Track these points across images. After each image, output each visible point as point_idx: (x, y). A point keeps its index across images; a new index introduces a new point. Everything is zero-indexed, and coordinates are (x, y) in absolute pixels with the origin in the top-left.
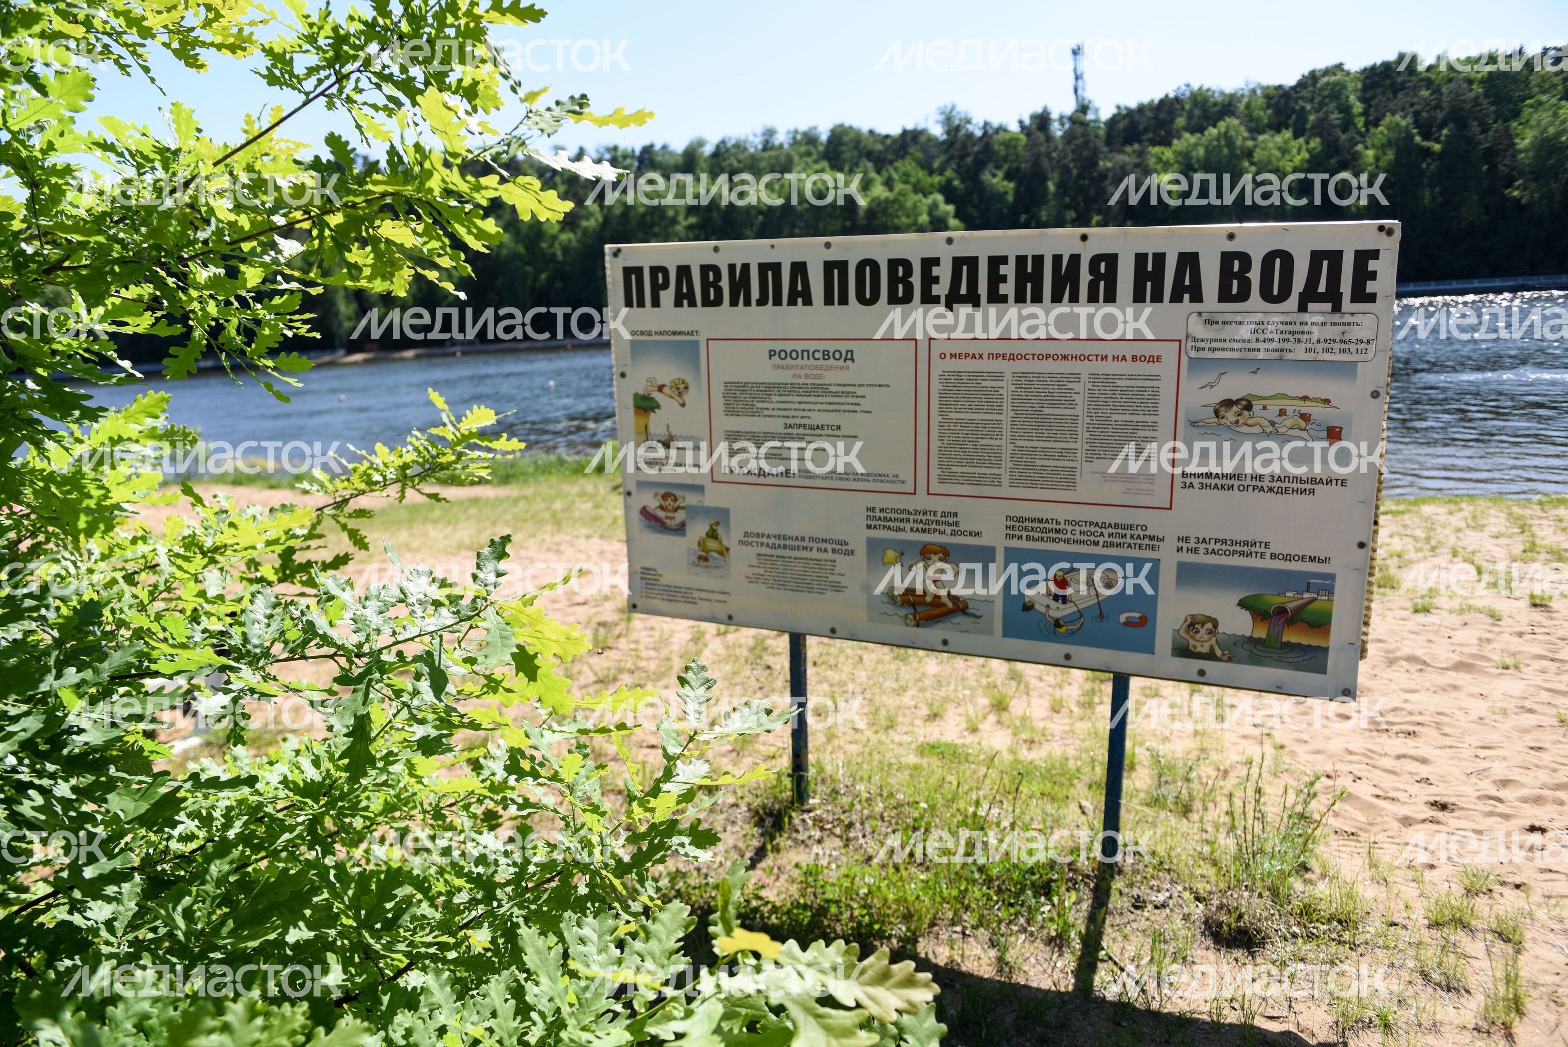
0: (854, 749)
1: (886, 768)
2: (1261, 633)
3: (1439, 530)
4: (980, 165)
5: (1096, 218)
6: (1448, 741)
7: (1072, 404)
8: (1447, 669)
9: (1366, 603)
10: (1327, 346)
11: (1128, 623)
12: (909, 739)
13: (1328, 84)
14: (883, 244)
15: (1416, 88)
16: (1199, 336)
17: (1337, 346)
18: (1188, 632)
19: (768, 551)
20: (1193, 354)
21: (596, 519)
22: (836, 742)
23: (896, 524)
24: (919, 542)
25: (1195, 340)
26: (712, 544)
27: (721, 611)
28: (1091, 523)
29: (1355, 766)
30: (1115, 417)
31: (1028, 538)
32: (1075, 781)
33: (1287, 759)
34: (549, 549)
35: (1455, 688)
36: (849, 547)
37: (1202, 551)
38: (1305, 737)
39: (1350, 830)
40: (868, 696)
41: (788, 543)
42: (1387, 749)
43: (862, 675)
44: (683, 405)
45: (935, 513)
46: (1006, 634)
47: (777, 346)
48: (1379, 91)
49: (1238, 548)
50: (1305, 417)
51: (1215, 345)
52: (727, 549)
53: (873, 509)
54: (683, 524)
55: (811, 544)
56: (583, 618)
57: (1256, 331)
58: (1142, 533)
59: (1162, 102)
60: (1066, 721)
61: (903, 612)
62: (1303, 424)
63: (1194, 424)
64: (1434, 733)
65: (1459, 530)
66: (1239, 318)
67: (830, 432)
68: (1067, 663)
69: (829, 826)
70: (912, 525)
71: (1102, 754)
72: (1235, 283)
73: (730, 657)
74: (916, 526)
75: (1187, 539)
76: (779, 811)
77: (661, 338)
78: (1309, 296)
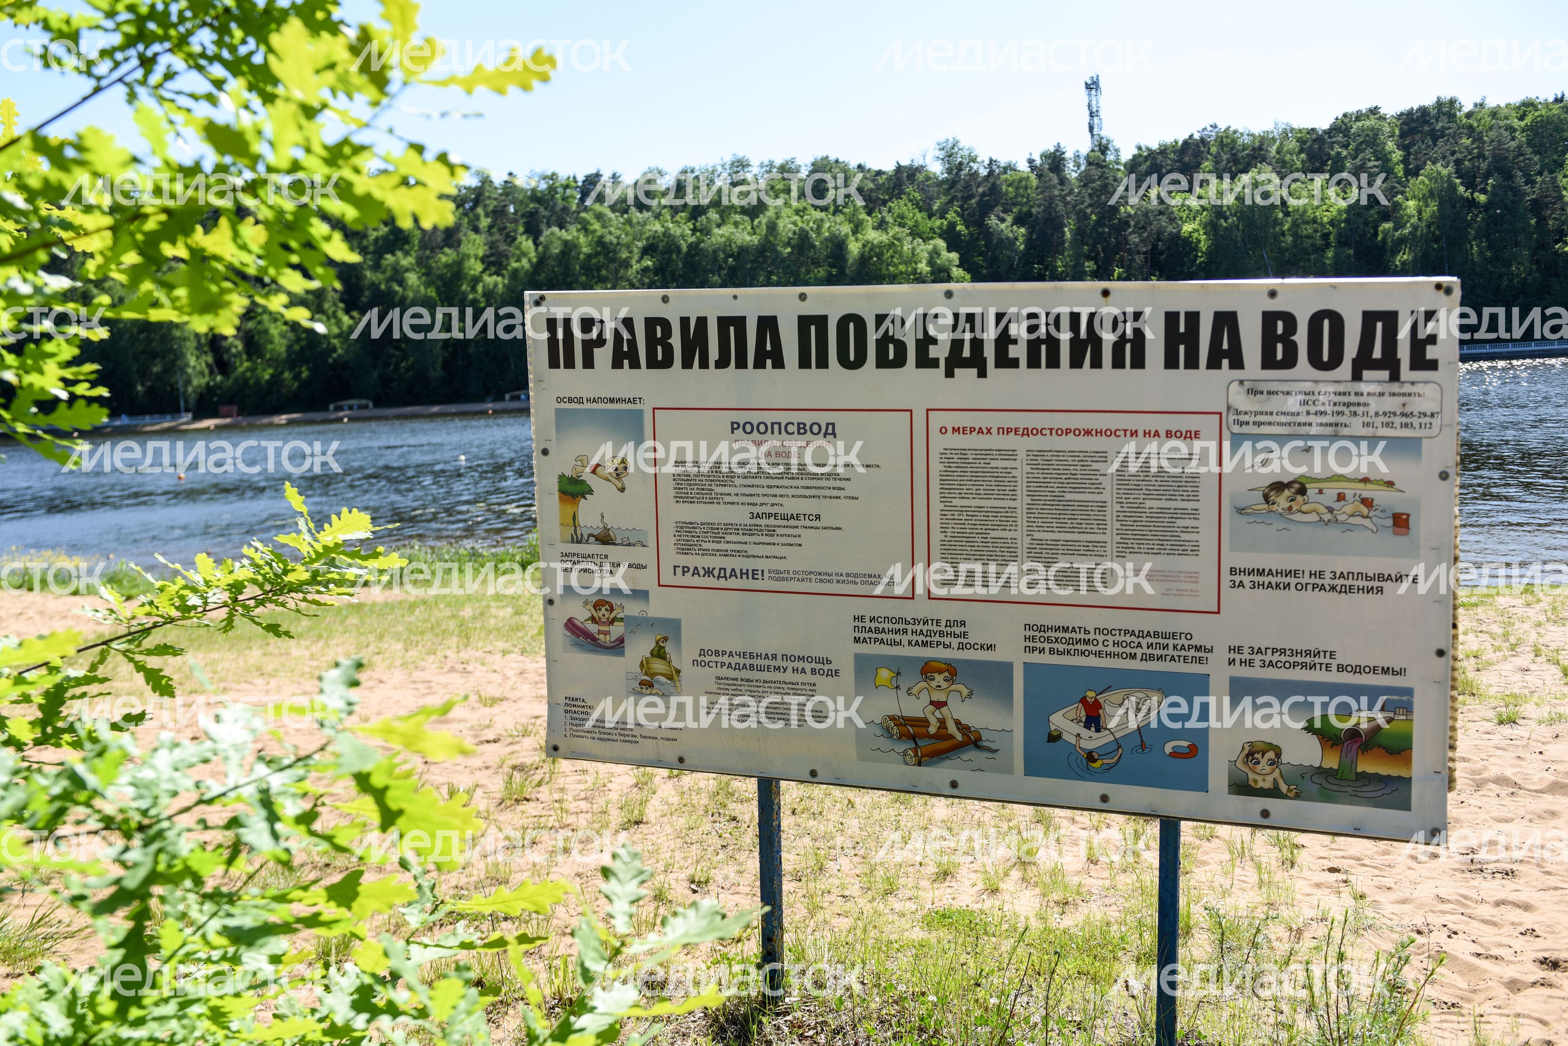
0: (844, 923)
1: (886, 948)
2: (1332, 762)
3: (1518, 625)
4: (985, 208)
5: (1118, 271)
6: (1552, 881)
7: (1098, 488)
8: (1542, 792)
9: (1450, 723)
10: (1386, 419)
11: (1175, 754)
12: (911, 906)
13: (1363, 129)
14: (868, 296)
15: (1456, 136)
16: (1242, 408)
17: (1398, 420)
18: (1246, 763)
19: (731, 673)
20: (1236, 429)
21: (518, 628)
22: (820, 916)
23: (891, 636)
24: (919, 659)
25: (1238, 413)
26: (658, 666)
27: (670, 752)
28: (1126, 632)
29: (1449, 917)
30: (1149, 503)
31: (1052, 651)
32: (1120, 954)
33: (1369, 912)
34: (452, 669)
35: (1553, 814)
36: (833, 667)
37: (1257, 663)
38: (1389, 882)
39: (1450, 1000)
40: (861, 852)
41: (755, 662)
42: (1484, 894)
43: (853, 824)
44: (622, 490)
45: (938, 622)
46: (1030, 771)
47: (741, 417)
48: (1418, 137)
49: (1299, 659)
50: (1367, 502)
51: (1260, 418)
52: (678, 672)
53: (861, 618)
54: (621, 640)
55: (785, 664)
56: (493, 761)
57: (1305, 403)
58: (1186, 643)
59: (1185, 143)
60: (1106, 874)
61: (901, 747)
62: (1365, 510)
63: (1240, 511)
64: (1536, 872)
65: (1539, 625)
66: (1285, 387)
67: (808, 523)
68: (1104, 806)
69: (811, 1033)
70: (909, 637)
71: (1152, 916)
72: (1280, 346)
73: (685, 807)
74: (915, 638)
75: (1239, 650)
76: (745, 1016)
77: (595, 406)
78: (1363, 363)
